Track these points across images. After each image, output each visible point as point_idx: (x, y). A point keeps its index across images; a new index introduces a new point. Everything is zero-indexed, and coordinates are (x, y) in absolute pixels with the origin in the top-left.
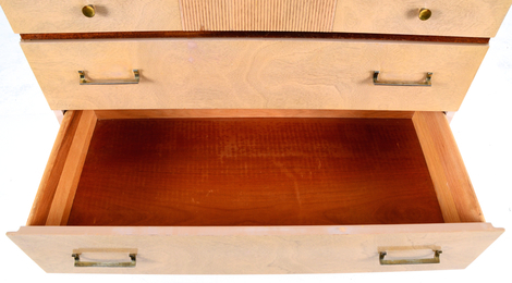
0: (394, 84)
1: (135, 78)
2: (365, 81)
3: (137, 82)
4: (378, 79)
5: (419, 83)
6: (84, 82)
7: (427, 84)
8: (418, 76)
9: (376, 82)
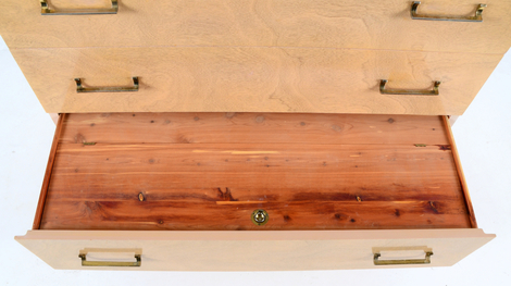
0: (437, 17)
1: (111, 6)
2: (400, 15)
3: (115, 11)
4: (417, 11)
5: (467, 18)
6: (48, 11)
7: (475, 19)
8: (466, 9)
9: (414, 16)
